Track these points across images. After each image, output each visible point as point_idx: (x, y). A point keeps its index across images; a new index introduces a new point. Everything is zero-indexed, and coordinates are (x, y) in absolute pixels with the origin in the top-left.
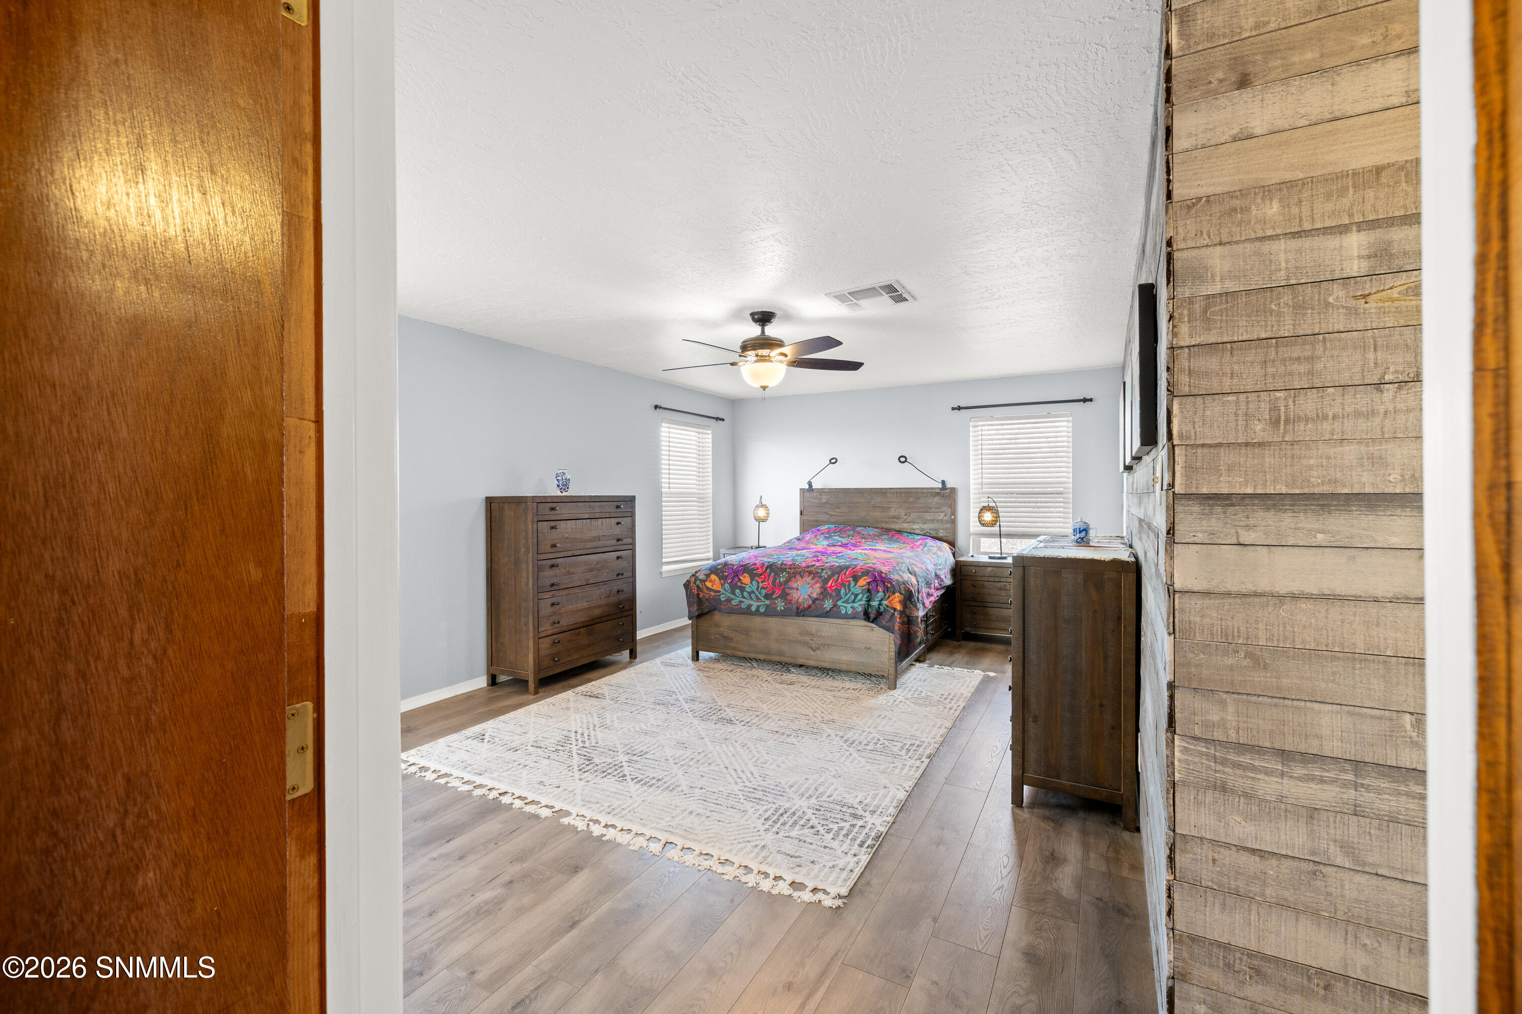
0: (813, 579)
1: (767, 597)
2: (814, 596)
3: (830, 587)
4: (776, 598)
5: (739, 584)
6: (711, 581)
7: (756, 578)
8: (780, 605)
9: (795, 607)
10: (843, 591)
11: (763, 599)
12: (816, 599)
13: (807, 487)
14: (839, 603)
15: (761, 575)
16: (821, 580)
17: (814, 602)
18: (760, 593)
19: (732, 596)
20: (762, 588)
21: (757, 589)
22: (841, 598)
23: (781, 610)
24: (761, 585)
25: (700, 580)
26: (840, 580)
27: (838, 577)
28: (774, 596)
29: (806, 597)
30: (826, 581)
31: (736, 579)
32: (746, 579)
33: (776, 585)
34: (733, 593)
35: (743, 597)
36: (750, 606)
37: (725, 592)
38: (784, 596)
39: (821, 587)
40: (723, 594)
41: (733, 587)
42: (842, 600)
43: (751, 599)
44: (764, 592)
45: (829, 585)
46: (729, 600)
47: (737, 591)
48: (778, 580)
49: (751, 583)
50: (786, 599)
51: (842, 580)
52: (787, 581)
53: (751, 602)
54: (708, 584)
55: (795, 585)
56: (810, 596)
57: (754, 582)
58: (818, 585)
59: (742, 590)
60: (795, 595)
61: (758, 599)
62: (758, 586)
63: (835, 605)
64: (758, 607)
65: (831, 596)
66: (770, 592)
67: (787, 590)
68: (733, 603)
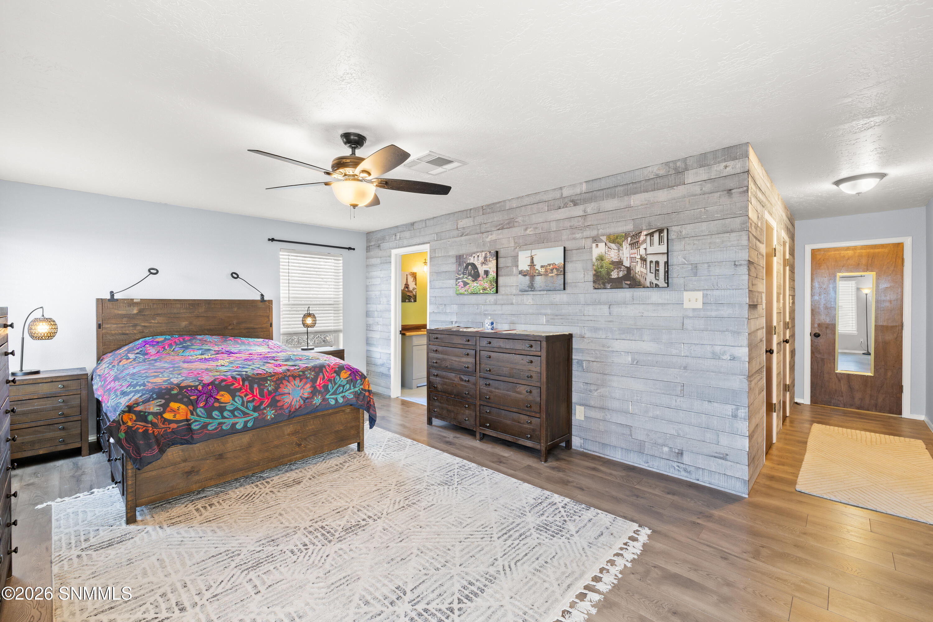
0: (301, 381)
1: (255, 409)
2: (306, 395)
3: (319, 386)
4: (265, 409)
5: (216, 405)
6: (173, 411)
7: (238, 394)
8: (270, 414)
9: (287, 411)
10: (330, 385)
11: (251, 413)
12: (307, 398)
13: (108, 297)
14: (327, 396)
15: (241, 389)
16: (309, 380)
17: (304, 402)
18: (247, 408)
19: (208, 420)
20: (248, 402)
21: (243, 405)
22: (330, 392)
23: (272, 419)
24: (245, 399)
25: (155, 414)
26: (326, 377)
27: (323, 375)
28: (262, 407)
29: (299, 398)
30: (314, 380)
31: (211, 400)
32: (225, 397)
33: (264, 396)
34: (210, 416)
35: (224, 417)
36: (234, 424)
37: (198, 418)
38: (274, 404)
39: (312, 387)
40: (196, 421)
41: (209, 409)
42: (330, 393)
43: (235, 416)
44: (251, 405)
45: (318, 383)
46: (205, 426)
47: (215, 413)
48: (265, 390)
49: (234, 400)
50: (277, 406)
51: (328, 377)
52: (277, 388)
53: (236, 420)
54: (168, 416)
55: (286, 391)
56: (301, 397)
57: (236, 399)
58: (308, 386)
59: (222, 410)
60: (287, 400)
61: (245, 414)
62: (243, 402)
63: (324, 400)
64: (246, 423)
65: (320, 392)
66: (258, 404)
67: (277, 398)
68: (209, 428)
